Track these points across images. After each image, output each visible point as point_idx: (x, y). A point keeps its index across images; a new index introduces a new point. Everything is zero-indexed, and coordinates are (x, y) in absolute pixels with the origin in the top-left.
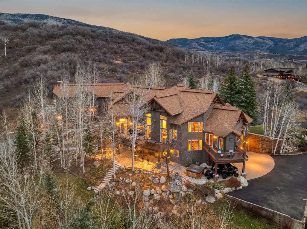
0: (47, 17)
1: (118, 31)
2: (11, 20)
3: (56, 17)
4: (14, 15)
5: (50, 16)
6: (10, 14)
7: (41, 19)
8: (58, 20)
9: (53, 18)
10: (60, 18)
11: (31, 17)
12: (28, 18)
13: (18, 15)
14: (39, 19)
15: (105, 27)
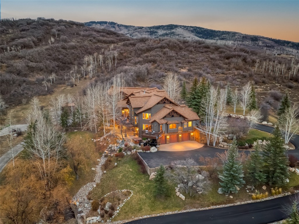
0: (176, 26)
1: (242, 34)
2: (149, 32)
3: (183, 26)
4: (150, 28)
5: (179, 25)
6: (148, 27)
7: (171, 29)
8: (185, 29)
9: (181, 26)
10: (187, 26)
11: (163, 28)
12: (161, 29)
13: (153, 27)
14: (170, 29)
15: (228, 32)
